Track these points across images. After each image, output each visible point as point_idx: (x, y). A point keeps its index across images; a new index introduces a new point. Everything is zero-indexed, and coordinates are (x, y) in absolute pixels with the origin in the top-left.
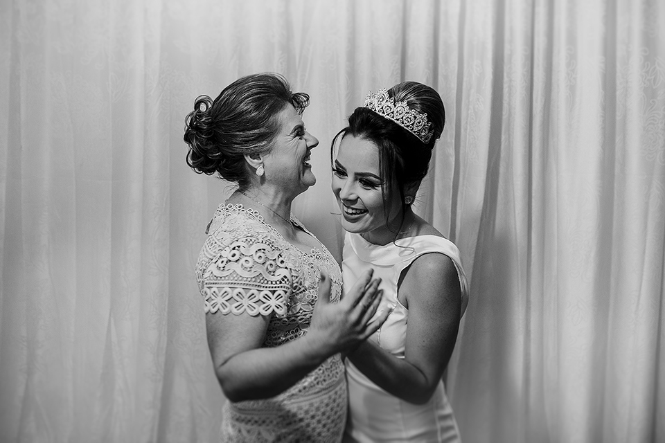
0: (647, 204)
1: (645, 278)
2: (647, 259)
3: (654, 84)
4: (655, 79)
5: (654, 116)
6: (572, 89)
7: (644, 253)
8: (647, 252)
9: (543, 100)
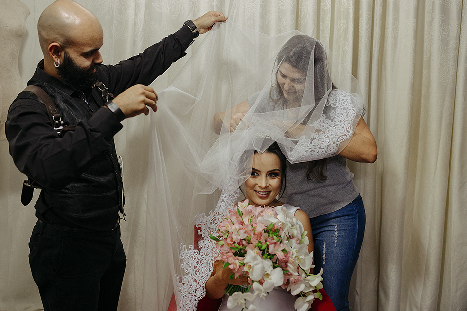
0: (442, 111)
1: (439, 158)
2: (441, 146)
3: (448, 37)
4: (448, 34)
5: (447, 57)
6: (395, 39)
7: (439, 142)
8: (441, 141)
9: (379, 46)
